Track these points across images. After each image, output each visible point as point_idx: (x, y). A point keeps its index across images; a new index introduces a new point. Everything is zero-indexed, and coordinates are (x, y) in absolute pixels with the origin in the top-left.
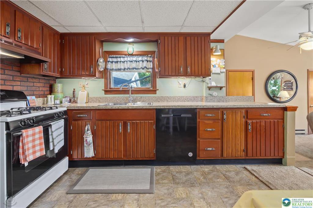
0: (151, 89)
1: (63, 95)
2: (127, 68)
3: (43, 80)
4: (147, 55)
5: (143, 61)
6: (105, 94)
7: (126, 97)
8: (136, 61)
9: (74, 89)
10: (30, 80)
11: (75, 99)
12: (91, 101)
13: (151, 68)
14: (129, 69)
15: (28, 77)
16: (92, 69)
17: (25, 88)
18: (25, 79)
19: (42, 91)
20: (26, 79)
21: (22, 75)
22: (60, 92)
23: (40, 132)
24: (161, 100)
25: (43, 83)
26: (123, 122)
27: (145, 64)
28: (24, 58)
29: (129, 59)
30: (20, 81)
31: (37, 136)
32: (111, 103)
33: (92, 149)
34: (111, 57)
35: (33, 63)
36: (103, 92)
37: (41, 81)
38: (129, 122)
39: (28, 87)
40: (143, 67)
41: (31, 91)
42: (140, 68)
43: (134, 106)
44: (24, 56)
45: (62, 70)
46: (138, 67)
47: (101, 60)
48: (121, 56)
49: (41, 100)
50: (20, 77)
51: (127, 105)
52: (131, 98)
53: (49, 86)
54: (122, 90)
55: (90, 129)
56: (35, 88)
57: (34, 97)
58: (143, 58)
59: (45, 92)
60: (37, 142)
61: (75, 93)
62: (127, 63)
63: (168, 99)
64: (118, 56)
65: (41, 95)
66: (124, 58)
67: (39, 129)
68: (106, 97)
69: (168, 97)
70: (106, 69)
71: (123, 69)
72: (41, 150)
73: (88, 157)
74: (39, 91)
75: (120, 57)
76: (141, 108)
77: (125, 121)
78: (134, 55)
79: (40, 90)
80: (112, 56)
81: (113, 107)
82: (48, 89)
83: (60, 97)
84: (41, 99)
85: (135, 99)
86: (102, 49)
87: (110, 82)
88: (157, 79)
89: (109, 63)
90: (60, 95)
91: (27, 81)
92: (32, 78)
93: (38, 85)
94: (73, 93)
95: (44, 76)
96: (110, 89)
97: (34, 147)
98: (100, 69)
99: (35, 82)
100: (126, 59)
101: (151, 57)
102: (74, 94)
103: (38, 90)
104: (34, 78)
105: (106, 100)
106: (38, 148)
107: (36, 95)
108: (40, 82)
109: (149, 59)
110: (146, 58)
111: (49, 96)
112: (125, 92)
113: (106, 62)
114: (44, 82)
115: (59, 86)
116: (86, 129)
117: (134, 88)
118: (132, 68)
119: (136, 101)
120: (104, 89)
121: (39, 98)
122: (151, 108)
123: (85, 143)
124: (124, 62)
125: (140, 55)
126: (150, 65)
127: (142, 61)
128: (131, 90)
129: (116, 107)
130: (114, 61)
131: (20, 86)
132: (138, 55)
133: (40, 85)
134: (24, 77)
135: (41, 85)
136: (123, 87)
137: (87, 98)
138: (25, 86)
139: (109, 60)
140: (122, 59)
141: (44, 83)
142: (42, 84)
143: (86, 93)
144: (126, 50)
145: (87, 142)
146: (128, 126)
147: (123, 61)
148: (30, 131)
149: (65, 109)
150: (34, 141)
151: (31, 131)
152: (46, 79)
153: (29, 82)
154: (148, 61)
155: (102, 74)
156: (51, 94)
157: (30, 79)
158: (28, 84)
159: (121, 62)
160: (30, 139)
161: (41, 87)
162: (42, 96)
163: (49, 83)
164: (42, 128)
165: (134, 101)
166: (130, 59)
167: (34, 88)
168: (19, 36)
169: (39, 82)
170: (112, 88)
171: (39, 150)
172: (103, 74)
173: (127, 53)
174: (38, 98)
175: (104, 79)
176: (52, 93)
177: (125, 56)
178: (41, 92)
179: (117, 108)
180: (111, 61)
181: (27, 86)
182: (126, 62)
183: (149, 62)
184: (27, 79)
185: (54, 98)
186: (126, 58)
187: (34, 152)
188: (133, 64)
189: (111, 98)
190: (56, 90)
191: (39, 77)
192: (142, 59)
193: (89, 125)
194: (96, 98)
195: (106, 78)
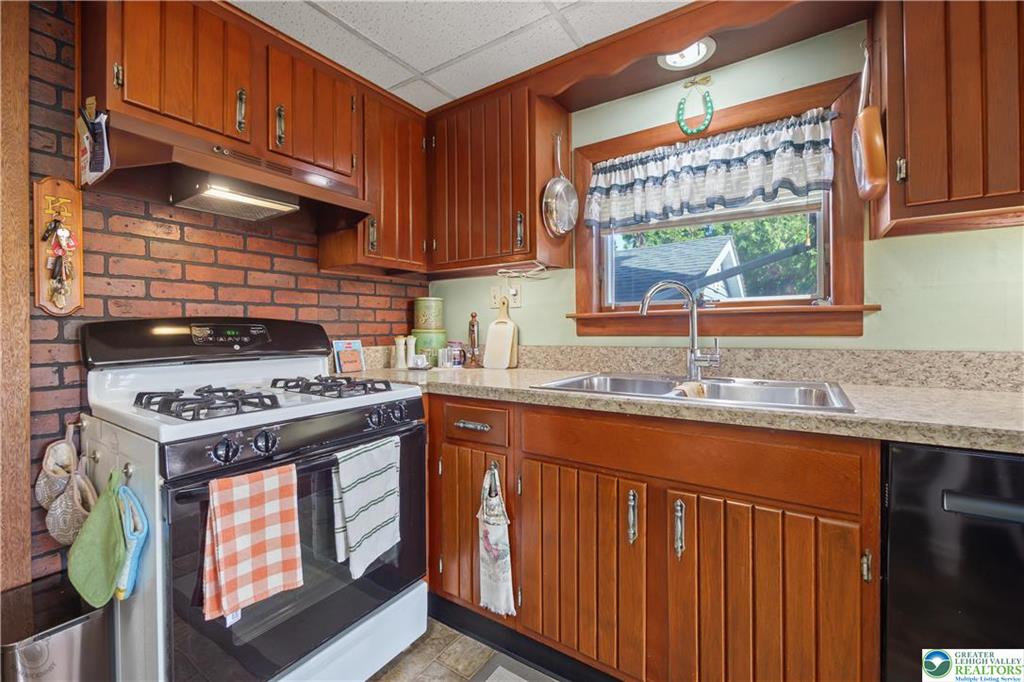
0: (827, 304)
1: (441, 337)
2: (676, 206)
3: (388, 287)
4: (798, 116)
5: (768, 155)
6: (579, 335)
7: (672, 351)
8: (727, 163)
9: (473, 316)
10: (347, 287)
11: (477, 353)
12: (527, 362)
13: (821, 185)
14: (691, 209)
15: (340, 279)
16: (520, 229)
17: (332, 315)
18: (332, 286)
19: (384, 322)
20: (336, 284)
21: (322, 271)
22: (433, 325)
23: (283, 492)
24: (899, 373)
25: (387, 296)
26: (645, 485)
27: (781, 167)
28: (298, 207)
29: (687, 159)
30: (318, 292)
31: (272, 507)
32: (603, 374)
33: (505, 580)
34: (604, 171)
35: (341, 229)
36: (573, 324)
37: (381, 290)
38: (682, 498)
39: (342, 310)
40: (769, 189)
41: (349, 322)
42: (749, 193)
43: (709, 410)
44: (297, 202)
45: (430, 246)
46: (740, 195)
47: (559, 187)
48: (650, 153)
49: (378, 352)
50: (315, 279)
51: (671, 397)
52: (698, 353)
53: (405, 307)
54: (650, 317)
55: (499, 489)
56: (362, 311)
57: (357, 344)
58: (770, 136)
59: (394, 325)
60: (273, 532)
61: (476, 328)
62: (676, 185)
63: (960, 369)
64: (634, 157)
65: (379, 335)
66: (662, 159)
67: (280, 479)
68: (582, 348)
69: (958, 354)
70: (581, 224)
71: (656, 216)
72: (287, 566)
73: (493, 610)
74: (375, 322)
75: (643, 162)
76: (764, 424)
77: (659, 484)
78: (714, 134)
79: (378, 320)
80: (609, 163)
81: (596, 400)
82: (403, 315)
83: (434, 344)
84: (380, 348)
85: (723, 361)
86: (568, 140)
87: (601, 281)
88: (868, 244)
89: (597, 195)
90: (434, 337)
91: (336, 290)
92: (353, 280)
93: (373, 302)
94: (470, 329)
95: (390, 272)
96: (601, 309)
97: (259, 549)
98: (554, 228)
99: (362, 295)
100: (671, 163)
101: (823, 120)
102: (472, 332)
103: (371, 319)
104: (358, 279)
105: (582, 359)
106: (274, 557)
107: (364, 336)
108: (378, 293)
109: (807, 133)
110: (786, 135)
111: (401, 341)
112: (669, 323)
113: (582, 192)
114: (389, 294)
115: (430, 307)
116: (486, 485)
117: (719, 304)
118: (704, 201)
119: (727, 369)
120: (573, 311)
121: (373, 348)
122: (843, 432)
123: (481, 542)
124: (660, 181)
125: (752, 125)
126: (820, 169)
127: (762, 152)
128: (700, 315)
129: (607, 403)
130: (618, 182)
131: (317, 306)
132: (737, 128)
133: (377, 303)
134: (328, 278)
135: (383, 302)
136: (653, 303)
137: (515, 349)
138: (331, 307)
139: (593, 185)
140: (654, 170)
141: (392, 297)
142: (382, 298)
143: (510, 327)
144: (673, 119)
145: (489, 544)
146: (674, 517)
147: (656, 175)
148: (241, 487)
149: (416, 392)
150: (258, 525)
151: (243, 484)
152: (396, 284)
153: (343, 293)
154: (799, 148)
155: (564, 247)
156: (408, 333)
157: (346, 282)
158: (342, 300)
159: (650, 184)
160: (243, 517)
161: (380, 309)
162: (385, 338)
163: (406, 297)
164: (294, 472)
165: (718, 371)
166: (693, 158)
167: (358, 314)
168: (278, 132)
169: (375, 295)
170: (609, 309)
171: (277, 563)
172: (570, 248)
173: (678, 134)
174: (371, 344)
175: (574, 269)
176: (413, 330)
177: (667, 150)
178: (381, 325)
179: (614, 409)
180: (604, 186)
181: (339, 308)
182: (670, 179)
183: (808, 154)
184: (339, 287)
185: (416, 346)
186: (673, 159)
187: (260, 574)
188: (709, 181)
189: (602, 350)
190: (422, 320)
191: (376, 277)
192: (765, 144)
193: (496, 471)
194: (546, 350)
195: (583, 266)
